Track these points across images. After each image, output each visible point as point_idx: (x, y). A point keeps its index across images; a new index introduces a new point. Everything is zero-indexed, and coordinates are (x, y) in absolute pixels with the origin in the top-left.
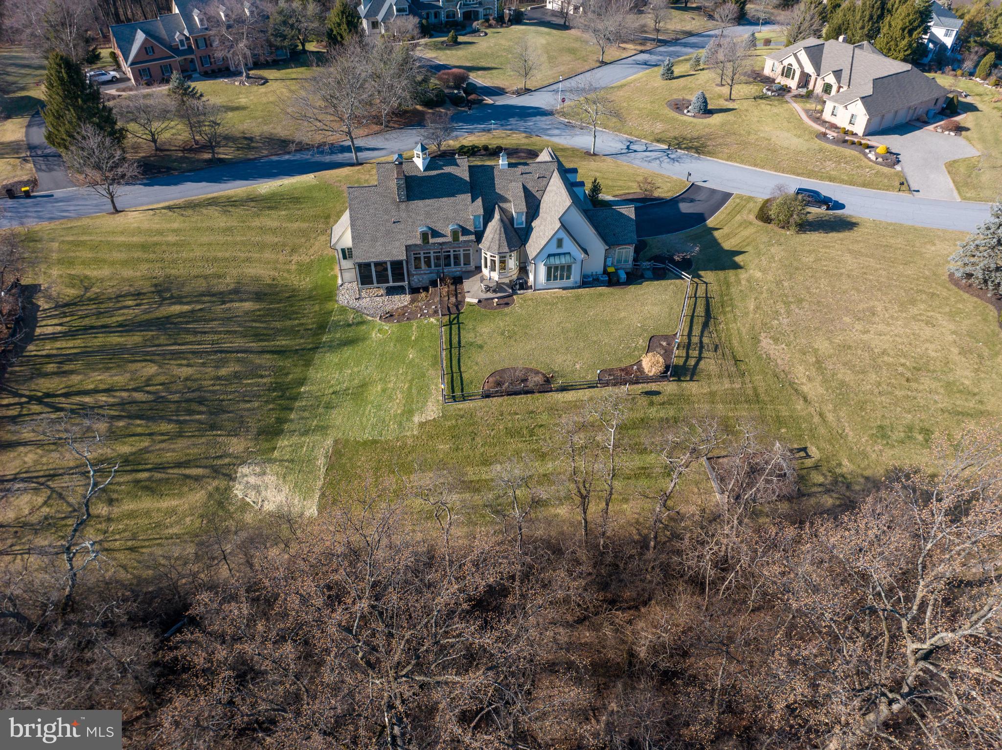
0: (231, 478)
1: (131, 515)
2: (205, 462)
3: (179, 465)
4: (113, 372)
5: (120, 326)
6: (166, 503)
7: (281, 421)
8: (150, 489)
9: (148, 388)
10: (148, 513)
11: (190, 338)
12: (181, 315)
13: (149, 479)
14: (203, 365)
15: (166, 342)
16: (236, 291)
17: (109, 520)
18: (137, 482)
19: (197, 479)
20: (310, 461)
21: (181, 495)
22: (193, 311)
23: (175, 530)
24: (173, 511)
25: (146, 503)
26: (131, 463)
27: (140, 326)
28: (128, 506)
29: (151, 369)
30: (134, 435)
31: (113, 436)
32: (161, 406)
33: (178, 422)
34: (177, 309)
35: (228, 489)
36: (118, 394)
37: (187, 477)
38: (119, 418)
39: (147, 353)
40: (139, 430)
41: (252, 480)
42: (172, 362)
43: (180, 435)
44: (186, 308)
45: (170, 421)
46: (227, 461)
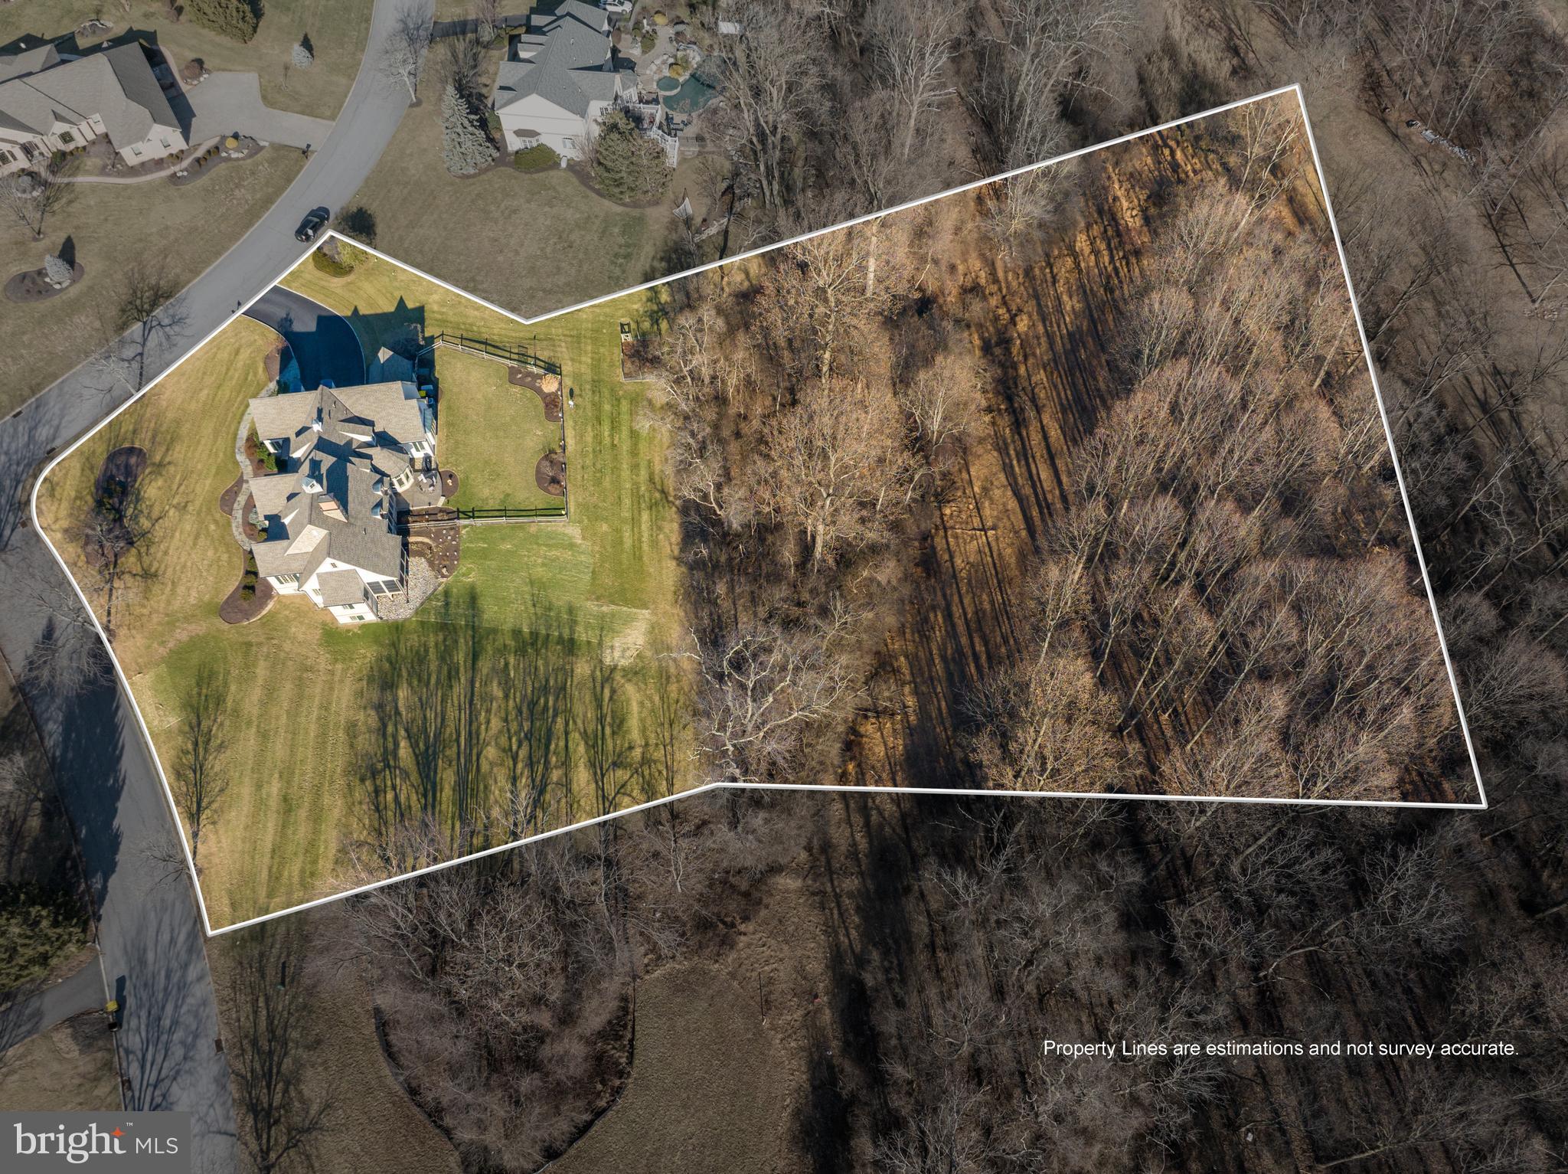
0: (614, 669)
1: (643, 731)
2: (598, 689)
3: (600, 706)
4: (491, 782)
5: (425, 796)
6: (635, 707)
7: (560, 640)
8: (619, 724)
9: (514, 747)
10: (642, 720)
11: (450, 730)
12: (414, 746)
13: (611, 726)
14: (489, 711)
15: (455, 749)
16: (380, 707)
17: (647, 745)
18: (614, 733)
19: (613, 691)
20: (603, 616)
21: (628, 701)
22: (409, 737)
23: (657, 699)
24: (641, 704)
25: (633, 723)
26: (594, 743)
27: (428, 776)
28: (635, 735)
29: (491, 752)
30: (567, 746)
31: (566, 764)
32: (536, 734)
33: (555, 716)
34: (404, 751)
35: (624, 669)
36: (518, 771)
37: (611, 698)
38: (547, 762)
39: (468, 760)
40: (562, 744)
41: (617, 654)
42: (482, 737)
43: (568, 711)
44: (403, 744)
45: (554, 721)
46: (598, 673)
